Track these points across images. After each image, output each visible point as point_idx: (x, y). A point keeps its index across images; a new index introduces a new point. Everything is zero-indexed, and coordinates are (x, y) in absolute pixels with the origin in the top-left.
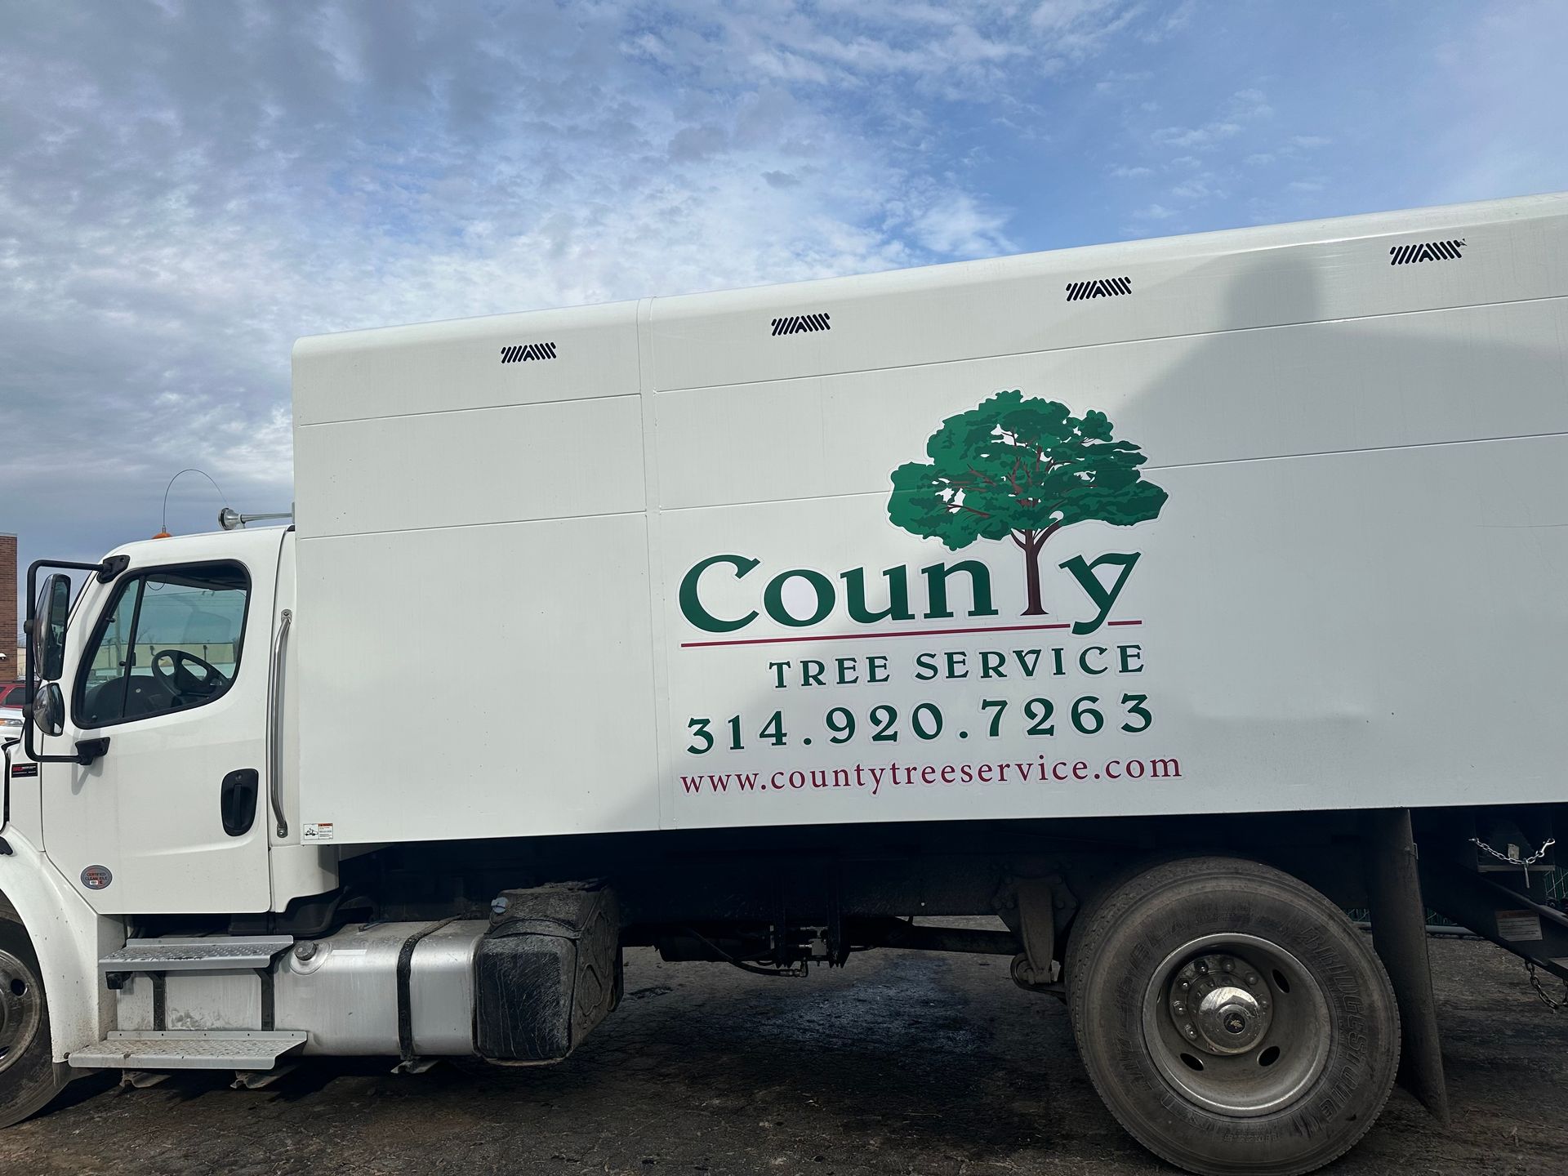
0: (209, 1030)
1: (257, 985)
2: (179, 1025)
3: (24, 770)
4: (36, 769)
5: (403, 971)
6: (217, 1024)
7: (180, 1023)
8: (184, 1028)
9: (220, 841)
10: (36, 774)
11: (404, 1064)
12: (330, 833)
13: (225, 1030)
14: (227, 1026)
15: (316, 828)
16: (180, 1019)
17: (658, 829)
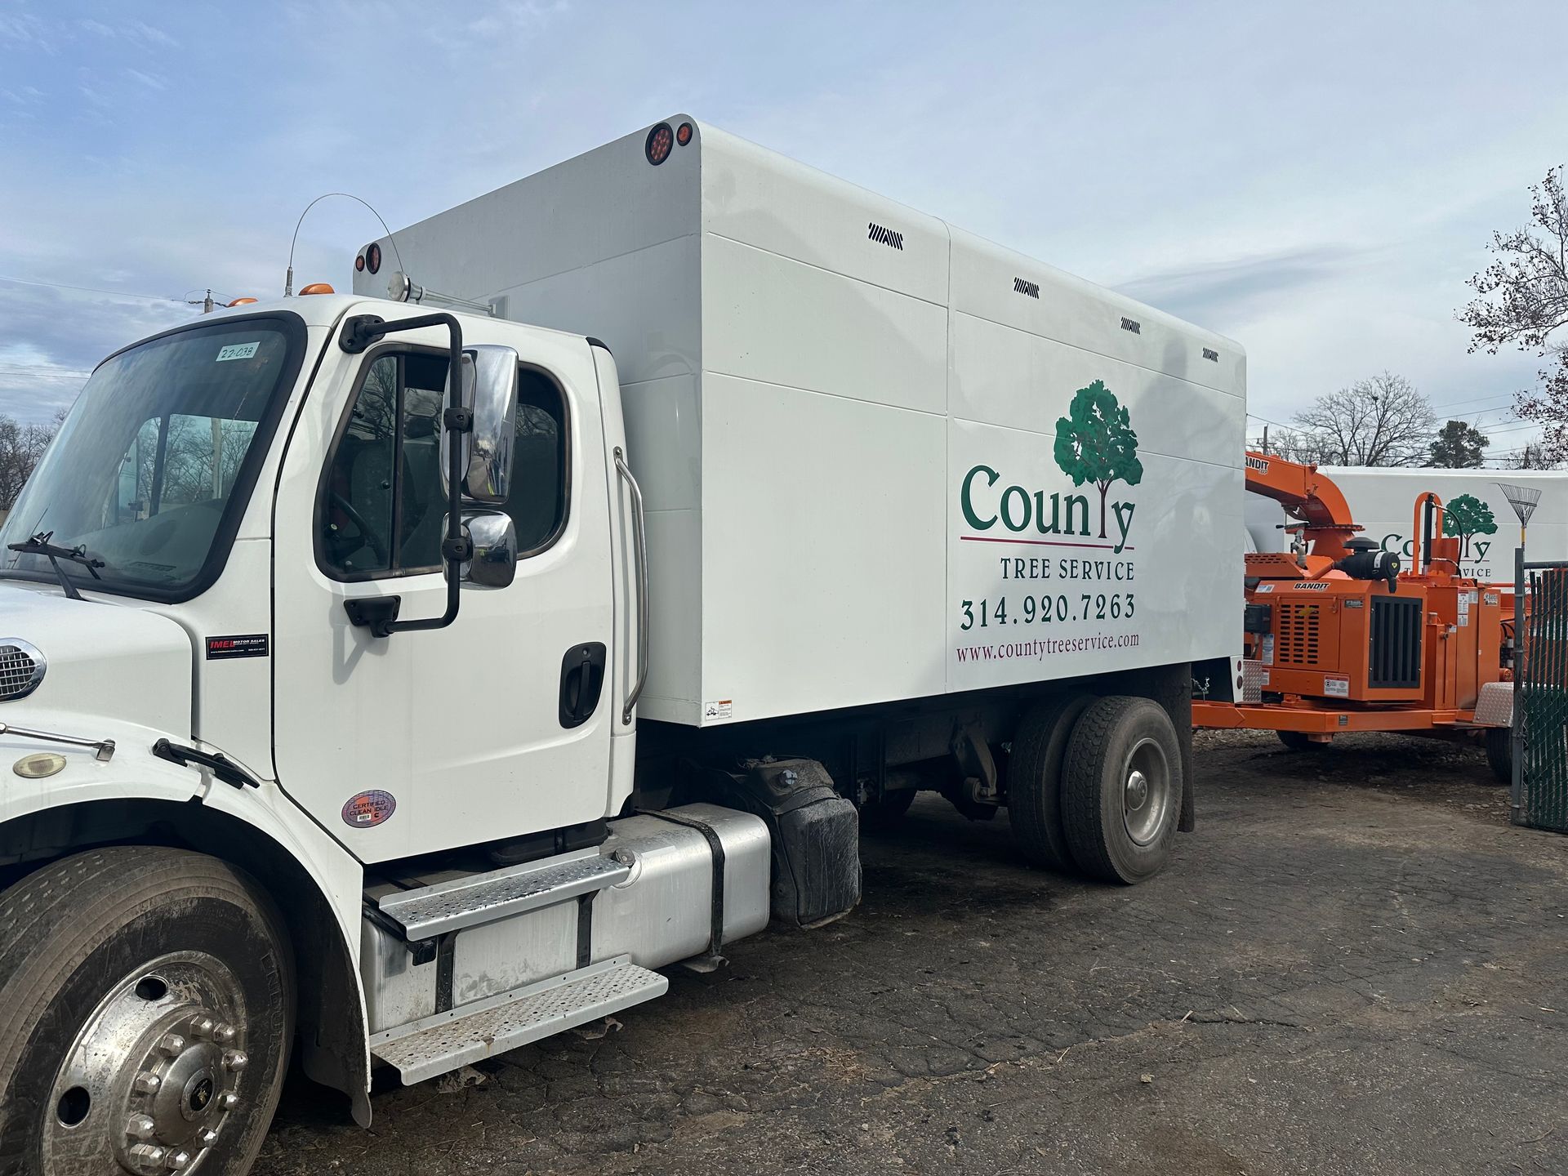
0: (513, 989)
1: (573, 912)
2: (471, 996)
3: (237, 647)
4: (265, 645)
5: (718, 859)
6: (523, 978)
7: (473, 992)
8: (479, 997)
9: (553, 736)
10: (265, 654)
11: (715, 958)
12: (729, 712)
13: (533, 982)
14: (535, 977)
15: (716, 706)
16: (473, 987)
17: (944, 693)
